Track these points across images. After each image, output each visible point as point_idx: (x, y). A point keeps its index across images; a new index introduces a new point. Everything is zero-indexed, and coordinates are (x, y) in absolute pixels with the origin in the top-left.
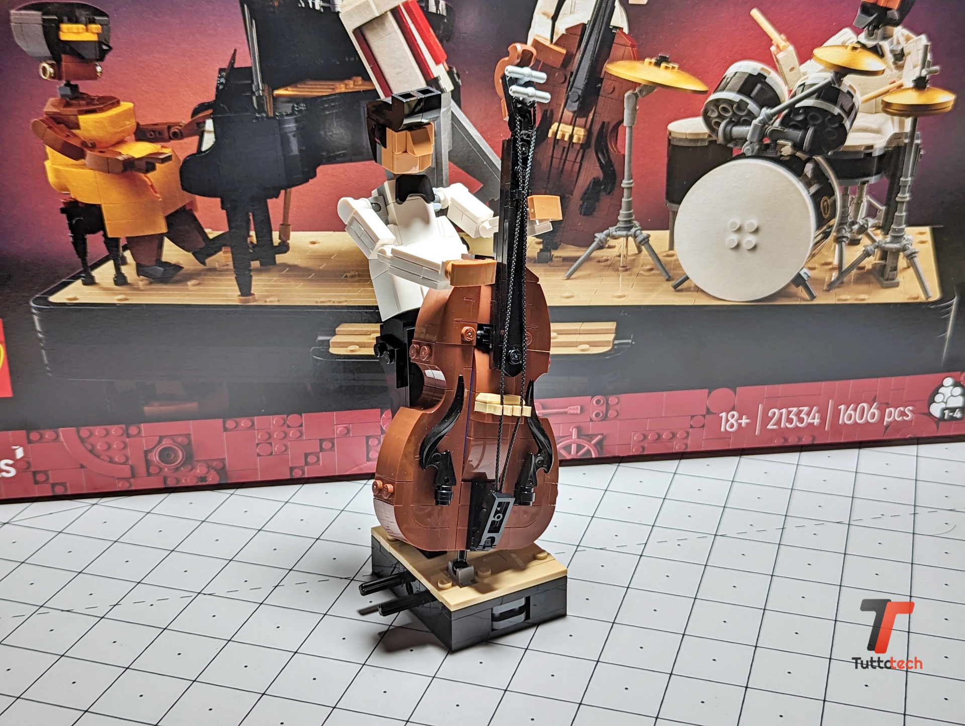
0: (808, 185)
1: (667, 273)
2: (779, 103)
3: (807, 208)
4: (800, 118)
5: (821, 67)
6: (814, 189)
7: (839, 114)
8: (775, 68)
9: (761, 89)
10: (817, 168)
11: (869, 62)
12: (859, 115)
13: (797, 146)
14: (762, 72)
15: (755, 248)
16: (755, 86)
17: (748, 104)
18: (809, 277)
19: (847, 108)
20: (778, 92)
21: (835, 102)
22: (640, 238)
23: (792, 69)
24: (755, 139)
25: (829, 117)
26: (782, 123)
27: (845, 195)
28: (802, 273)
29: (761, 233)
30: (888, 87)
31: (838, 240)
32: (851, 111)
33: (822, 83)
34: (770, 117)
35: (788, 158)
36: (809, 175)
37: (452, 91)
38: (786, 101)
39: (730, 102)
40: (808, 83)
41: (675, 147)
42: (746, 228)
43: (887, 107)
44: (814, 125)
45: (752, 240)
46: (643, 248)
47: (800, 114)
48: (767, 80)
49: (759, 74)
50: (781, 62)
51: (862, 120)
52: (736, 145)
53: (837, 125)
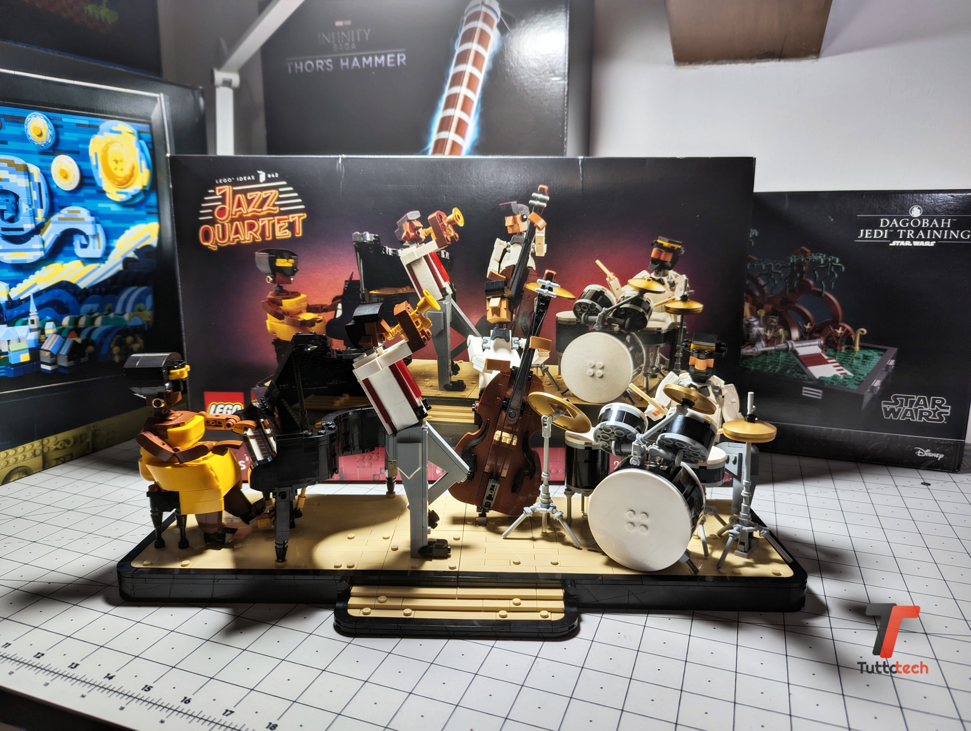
0: (628, 346)
1: (558, 387)
2: (612, 305)
3: (628, 358)
4: (623, 313)
5: (632, 289)
6: (631, 349)
7: (643, 312)
8: (609, 288)
9: (602, 299)
10: (633, 339)
11: (657, 287)
12: (653, 313)
13: (622, 326)
14: (602, 290)
15: (602, 377)
16: (599, 296)
17: (596, 305)
18: (631, 393)
19: (647, 309)
20: (611, 300)
21: (640, 306)
22: (544, 368)
23: (617, 289)
24: (600, 323)
25: (638, 313)
26: (614, 315)
27: (647, 352)
28: (627, 390)
29: (605, 369)
30: (668, 299)
31: (646, 375)
32: (649, 311)
33: (633, 296)
34: (607, 312)
35: (617, 333)
36: (629, 341)
37: (452, 294)
38: (615, 304)
39: (587, 304)
40: (626, 296)
41: (560, 324)
42: (597, 366)
43: (667, 310)
44: (629, 317)
45: (600, 372)
46: (545, 373)
47: (622, 311)
48: (605, 294)
49: (601, 291)
50: (612, 286)
51: (654, 315)
52: (590, 325)
53: (642, 317)
